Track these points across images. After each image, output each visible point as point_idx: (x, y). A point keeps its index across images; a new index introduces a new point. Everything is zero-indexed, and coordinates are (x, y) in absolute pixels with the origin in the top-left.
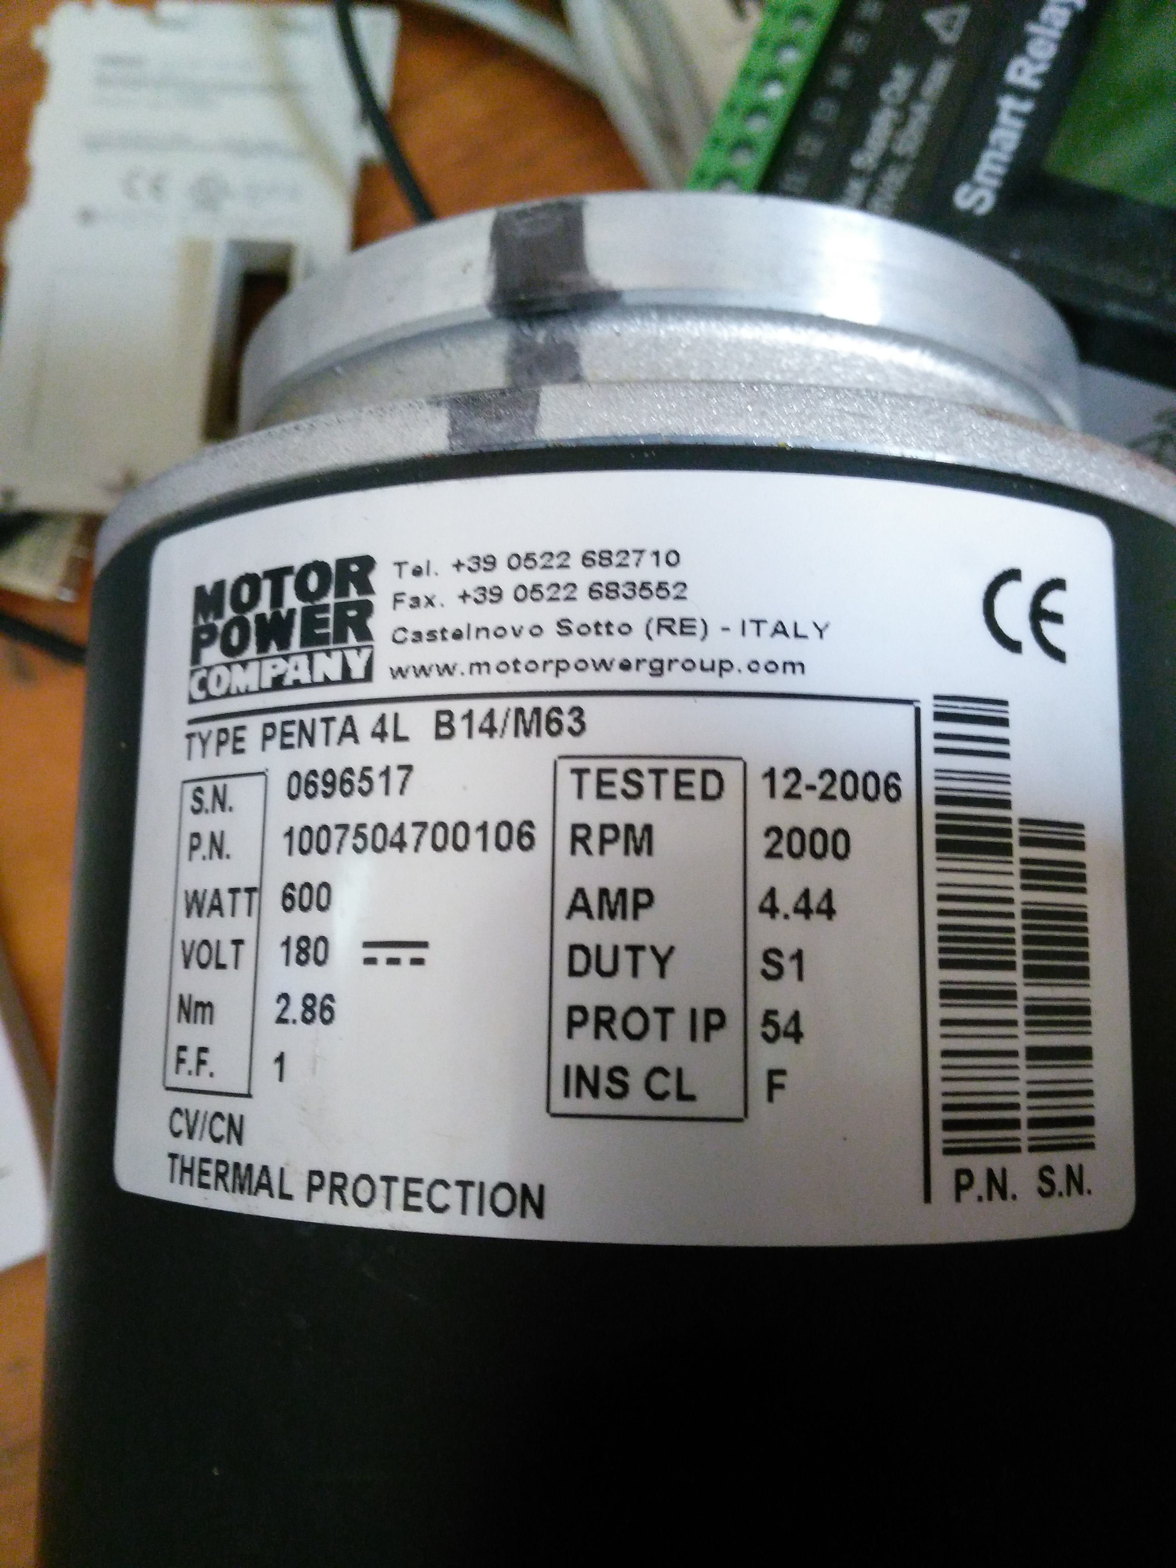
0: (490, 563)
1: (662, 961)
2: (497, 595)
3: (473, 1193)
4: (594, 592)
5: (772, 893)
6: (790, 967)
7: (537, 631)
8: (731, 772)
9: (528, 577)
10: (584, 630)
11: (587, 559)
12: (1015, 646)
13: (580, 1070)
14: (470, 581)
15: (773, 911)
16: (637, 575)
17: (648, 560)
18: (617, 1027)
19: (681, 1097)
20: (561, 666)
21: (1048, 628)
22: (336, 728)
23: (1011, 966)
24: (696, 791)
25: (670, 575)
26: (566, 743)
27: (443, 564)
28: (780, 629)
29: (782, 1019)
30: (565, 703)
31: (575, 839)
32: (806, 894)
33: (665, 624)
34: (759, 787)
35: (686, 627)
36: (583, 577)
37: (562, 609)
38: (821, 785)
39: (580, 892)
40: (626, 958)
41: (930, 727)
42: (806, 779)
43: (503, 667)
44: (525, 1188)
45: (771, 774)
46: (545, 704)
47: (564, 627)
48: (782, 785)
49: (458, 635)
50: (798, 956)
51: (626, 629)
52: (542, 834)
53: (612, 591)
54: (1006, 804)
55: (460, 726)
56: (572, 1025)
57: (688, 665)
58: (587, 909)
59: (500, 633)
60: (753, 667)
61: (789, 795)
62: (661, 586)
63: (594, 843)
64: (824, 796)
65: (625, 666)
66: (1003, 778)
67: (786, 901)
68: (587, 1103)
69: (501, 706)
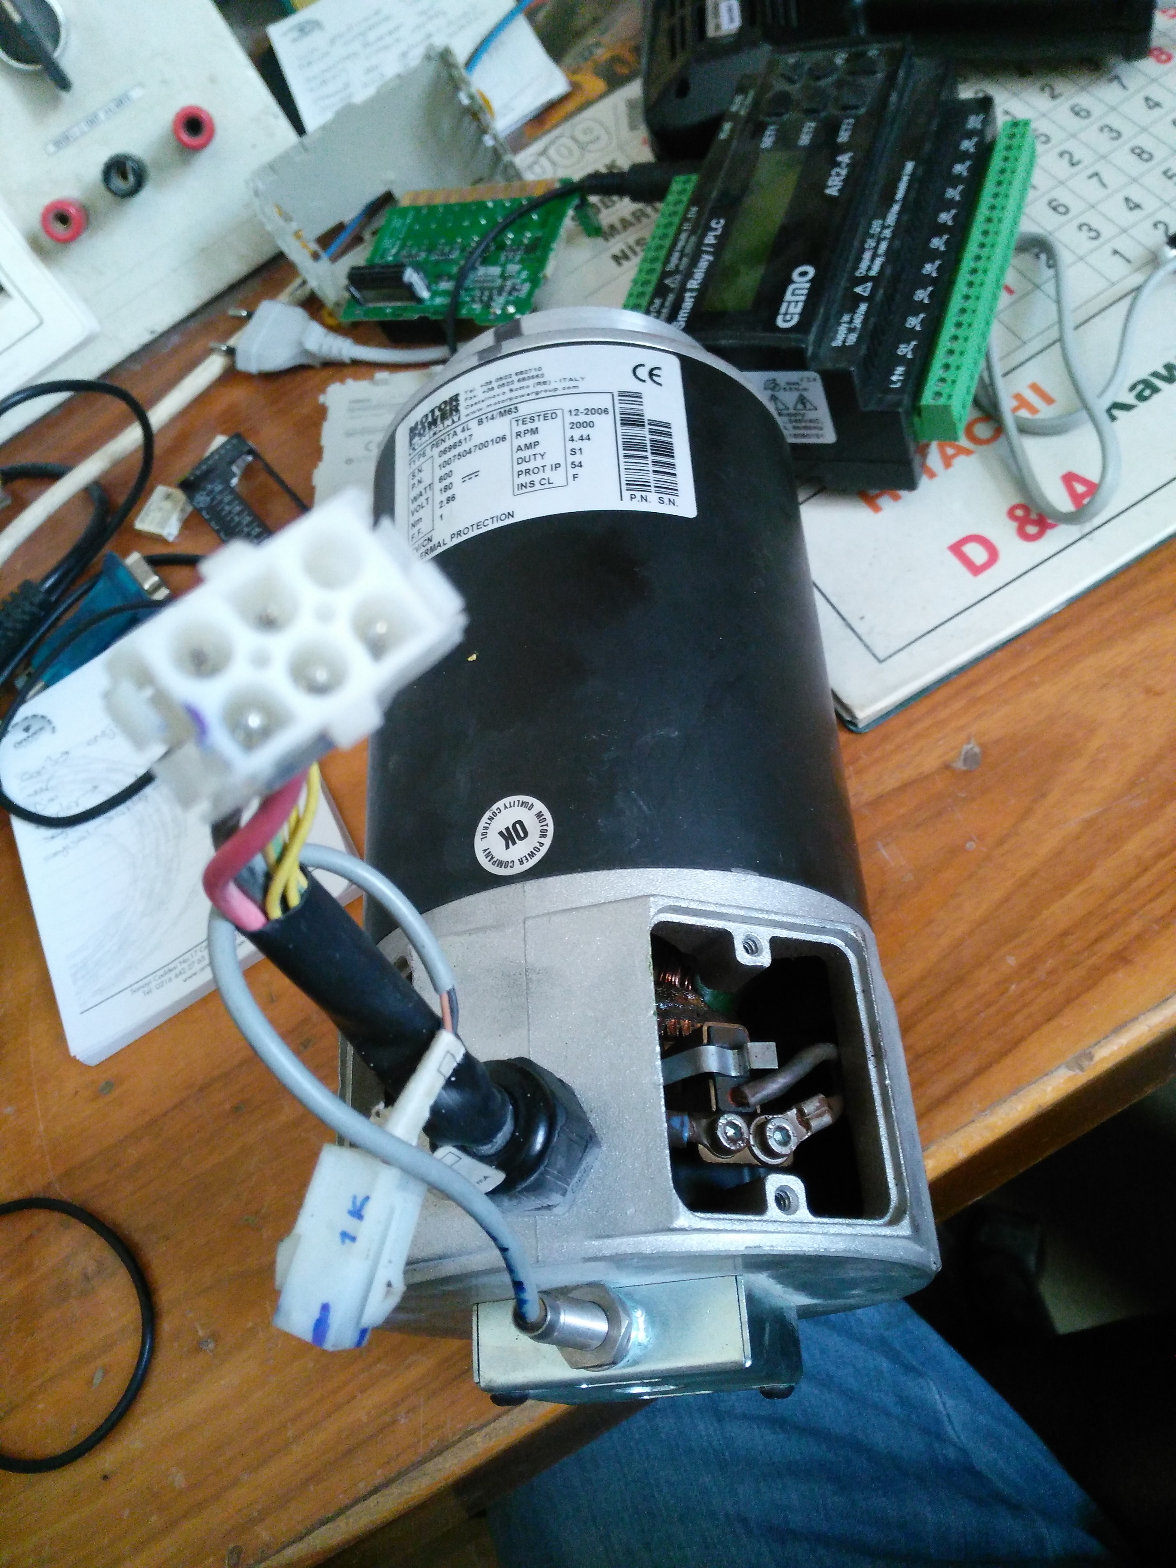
0: (490, 382)
1: (542, 456)
2: (493, 389)
3: (495, 519)
4: (519, 381)
5: (572, 437)
6: (578, 452)
7: (504, 393)
8: (559, 413)
9: (500, 383)
10: (517, 390)
11: (517, 374)
12: (644, 381)
13: (522, 484)
14: (485, 388)
15: (573, 440)
16: (530, 375)
17: (533, 371)
18: (531, 472)
19: (549, 483)
20: (511, 399)
21: (655, 378)
22: (451, 435)
23: (646, 451)
24: (549, 418)
25: (539, 373)
26: (514, 415)
27: (478, 386)
28: (571, 379)
29: (577, 463)
30: (512, 407)
31: (517, 435)
32: (582, 436)
33: (539, 383)
34: (567, 415)
35: (545, 383)
36: (515, 378)
37: (511, 387)
38: (585, 412)
39: (519, 446)
40: (532, 457)
41: (617, 398)
42: (580, 411)
43: (495, 404)
44: (509, 513)
45: (570, 411)
46: (507, 409)
47: (511, 390)
48: (574, 413)
49: (483, 401)
50: (580, 449)
51: (528, 387)
52: (508, 437)
53: (524, 379)
54: (643, 416)
55: (485, 420)
56: (519, 475)
57: (546, 391)
58: (521, 450)
59: (494, 396)
60: (564, 389)
61: (576, 415)
62: (537, 376)
63: (522, 435)
64: (586, 414)
65: (528, 395)
66: (642, 410)
67: (576, 438)
68: (524, 490)
69: (495, 413)
